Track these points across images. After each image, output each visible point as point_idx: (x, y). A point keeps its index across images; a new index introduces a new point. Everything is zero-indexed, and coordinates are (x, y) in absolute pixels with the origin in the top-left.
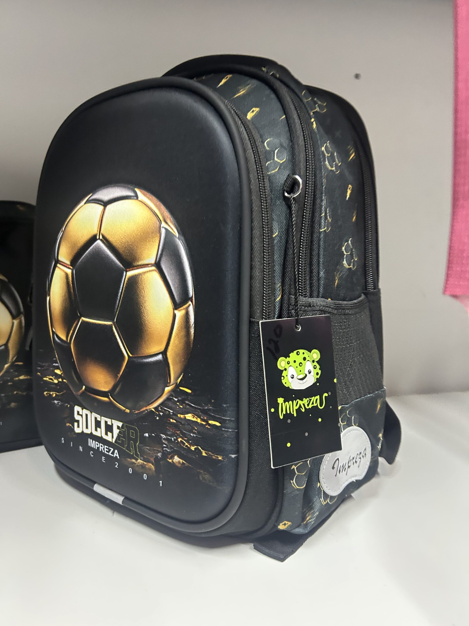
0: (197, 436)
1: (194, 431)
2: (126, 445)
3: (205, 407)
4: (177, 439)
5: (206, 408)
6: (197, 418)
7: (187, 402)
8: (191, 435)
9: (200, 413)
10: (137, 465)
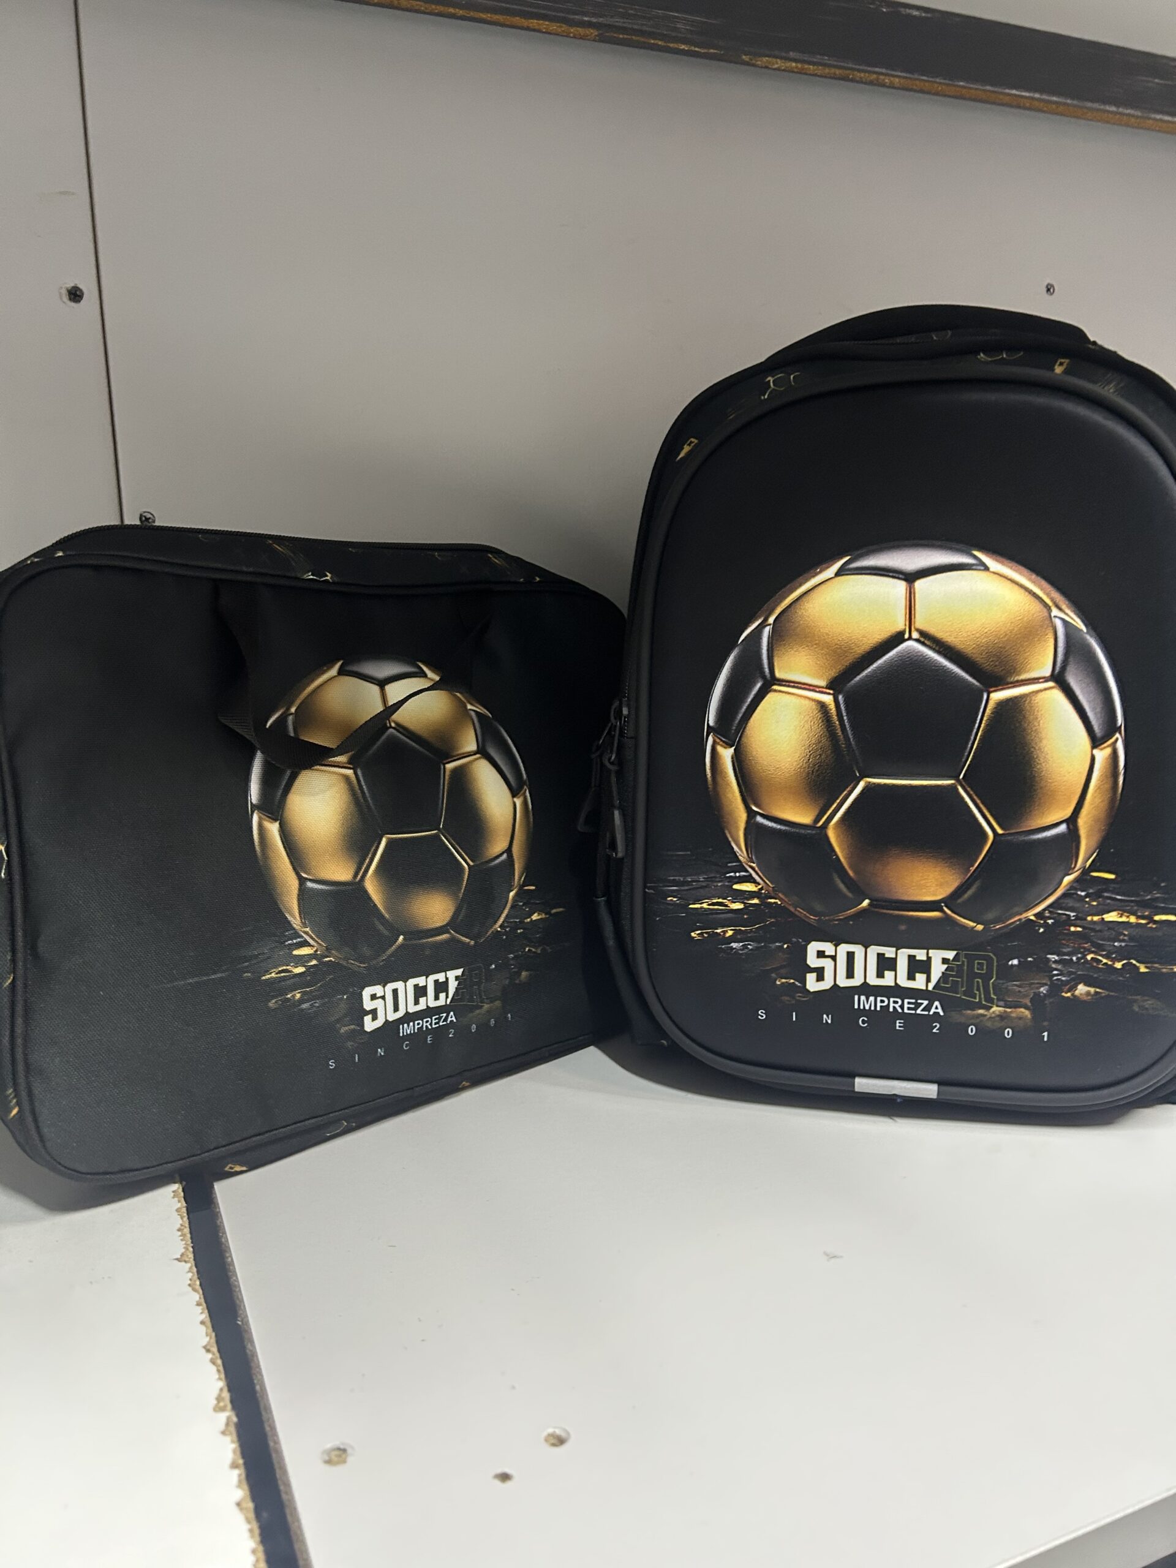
0: (1128, 944)
1: (1121, 937)
2: (962, 987)
3: (1147, 896)
4: (1084, 957)
5: (1149, 897)
6: (1128, 917)
7: (1106, 894)
8: (1115, 946)
9: (1135, 908)
10: (990, 1018)
